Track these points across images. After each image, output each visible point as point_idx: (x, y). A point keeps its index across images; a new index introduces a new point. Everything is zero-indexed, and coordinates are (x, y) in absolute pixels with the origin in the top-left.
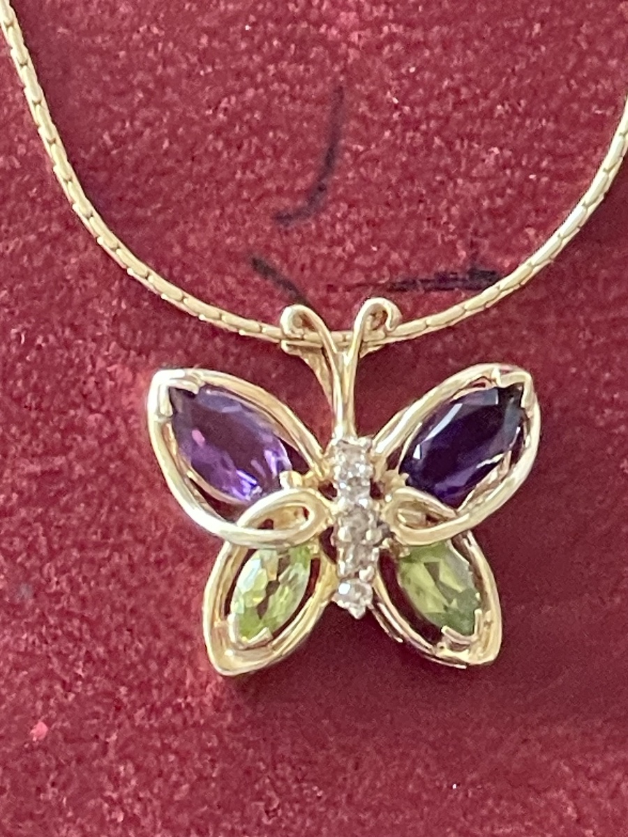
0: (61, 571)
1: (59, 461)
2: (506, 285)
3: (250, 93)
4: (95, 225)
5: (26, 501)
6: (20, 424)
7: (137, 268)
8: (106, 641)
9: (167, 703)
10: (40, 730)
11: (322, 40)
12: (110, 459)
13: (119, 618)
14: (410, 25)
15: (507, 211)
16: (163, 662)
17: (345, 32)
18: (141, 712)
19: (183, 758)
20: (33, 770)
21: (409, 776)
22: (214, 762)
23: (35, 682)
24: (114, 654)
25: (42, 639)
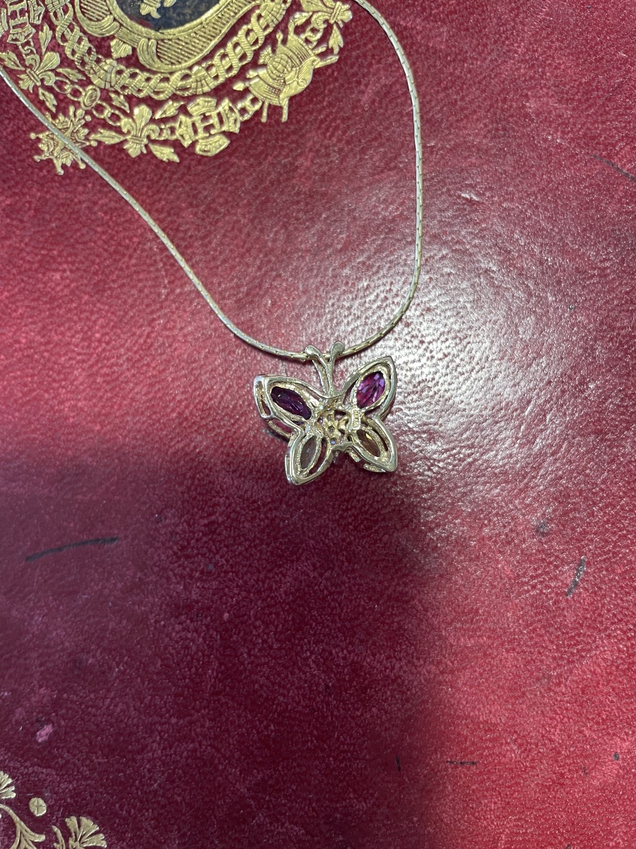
0: (221, 557)
1: (213, 518)
5: (205, 535)
8: (242, 578)
9: (268, 596)
10: (226, 615)
12: (230, 513)
13: (245, 569)
16: (264, 583)
18: (260, 601)
19: (277, 614)
20: (227, 630)
21: (359, 605)
22: (289, 614)
23: (221, 598)
24: (246, 583)
25: (220, 582)
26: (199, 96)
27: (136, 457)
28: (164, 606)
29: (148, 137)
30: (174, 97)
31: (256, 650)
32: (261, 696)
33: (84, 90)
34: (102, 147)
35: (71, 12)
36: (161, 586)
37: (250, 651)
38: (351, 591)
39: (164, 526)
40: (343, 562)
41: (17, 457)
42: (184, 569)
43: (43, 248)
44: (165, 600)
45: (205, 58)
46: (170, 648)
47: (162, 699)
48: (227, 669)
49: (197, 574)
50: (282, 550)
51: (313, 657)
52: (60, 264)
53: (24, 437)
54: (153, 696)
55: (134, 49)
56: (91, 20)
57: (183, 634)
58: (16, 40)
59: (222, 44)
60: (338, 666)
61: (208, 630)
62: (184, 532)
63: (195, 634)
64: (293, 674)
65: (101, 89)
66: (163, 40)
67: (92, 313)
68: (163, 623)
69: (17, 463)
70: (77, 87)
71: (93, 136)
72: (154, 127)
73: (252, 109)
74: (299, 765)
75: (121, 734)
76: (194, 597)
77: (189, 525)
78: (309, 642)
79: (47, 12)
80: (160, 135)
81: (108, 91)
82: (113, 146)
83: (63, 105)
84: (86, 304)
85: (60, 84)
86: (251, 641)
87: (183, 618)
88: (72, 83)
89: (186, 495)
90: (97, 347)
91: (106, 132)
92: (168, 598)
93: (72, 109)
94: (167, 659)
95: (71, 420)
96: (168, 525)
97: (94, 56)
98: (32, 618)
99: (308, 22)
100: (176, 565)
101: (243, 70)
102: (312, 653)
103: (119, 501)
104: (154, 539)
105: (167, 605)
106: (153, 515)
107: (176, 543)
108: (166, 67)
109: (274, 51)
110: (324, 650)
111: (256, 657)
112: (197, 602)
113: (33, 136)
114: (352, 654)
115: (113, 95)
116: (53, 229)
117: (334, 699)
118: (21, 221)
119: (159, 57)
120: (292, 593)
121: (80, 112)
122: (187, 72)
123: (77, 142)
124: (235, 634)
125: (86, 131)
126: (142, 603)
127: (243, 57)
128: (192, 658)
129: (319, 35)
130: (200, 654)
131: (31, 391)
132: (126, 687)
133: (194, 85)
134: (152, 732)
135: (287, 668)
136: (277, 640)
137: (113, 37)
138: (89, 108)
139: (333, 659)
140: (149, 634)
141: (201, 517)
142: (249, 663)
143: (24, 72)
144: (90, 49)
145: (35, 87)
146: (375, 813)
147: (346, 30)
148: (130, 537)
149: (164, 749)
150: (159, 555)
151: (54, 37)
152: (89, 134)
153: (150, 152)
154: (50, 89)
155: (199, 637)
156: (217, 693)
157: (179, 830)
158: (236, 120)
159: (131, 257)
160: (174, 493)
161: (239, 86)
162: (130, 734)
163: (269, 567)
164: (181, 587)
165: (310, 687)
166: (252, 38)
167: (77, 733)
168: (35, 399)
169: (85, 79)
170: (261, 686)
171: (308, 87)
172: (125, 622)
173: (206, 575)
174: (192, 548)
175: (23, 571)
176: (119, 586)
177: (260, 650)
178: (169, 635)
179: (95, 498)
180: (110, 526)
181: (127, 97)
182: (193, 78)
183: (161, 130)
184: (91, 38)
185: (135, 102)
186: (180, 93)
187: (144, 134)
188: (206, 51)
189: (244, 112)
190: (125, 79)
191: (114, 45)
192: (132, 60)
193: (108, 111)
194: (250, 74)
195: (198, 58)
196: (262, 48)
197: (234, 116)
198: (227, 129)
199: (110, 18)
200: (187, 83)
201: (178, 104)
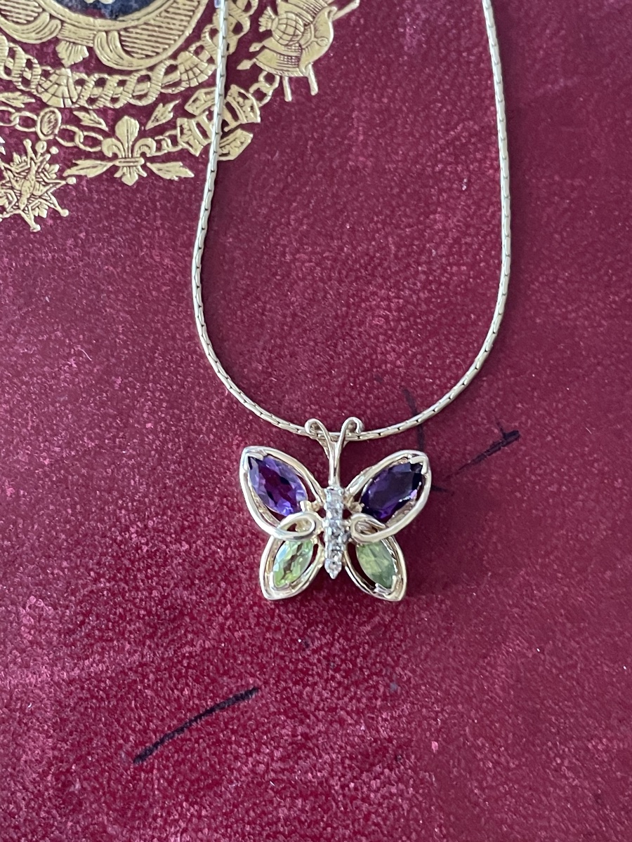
0: (404, 668)
1: (377, 619)
3: (368, 411)
5: (372, 646)
6: (351, 612)
8: (440, 688)
9: (482, 701)
10: (435, 745)
11: (386, 372)
13: (440, 675)
14: (419, 345)
15: (504, 402)
16: (470, 684)
17: (393, 363)
18: (473, 712)
19: (501, 721)
20: (441, 765)
22: (516, 716)
23: (420, 725)
24: (447, 692)
25: (413, 703)
26: (196, 88)
27: (247, 571)
28: (347, 762)
29: (143, 155)
30: (163, 99)
31: (489, 779)
33: (38, 115)
34: (84, 183)
36: (335, 735)
37: (481, 783)
38: (586, 658)
39: (314, 652)
40: (564, 624)
41: (83, 623)
42: (359, 701)
43: (40, 333)
44: (346, 751)
45: (189, 41)
46: (373, 816)
49: (379, 703)
50: (481, 634)
51: (566, 763)
52: (70, 347)
53: (85, 592)
55: (90, 49)
56: (17, 23)
57: (384, 790)
60: (601, 763)
61: (416, 773)
62: (344, 651)
63: (401, 786)
64: (547, 794)
65: (59, 109)
66: (126, 29)
67: (134, 398)
68: (352, 785)
69: (85, 630)
70: (28, 114)
71: (68, 172)
72: (150, 141)
73: (269, 90)
76: (384, 734)
77: (347, 640)
78: (555, 745)
80: (159, 149)
81: (71, 110)
82: (99, 177)
83: (14, 141)
84: (121, 389)
85: (3, 115)
86: (478, 768)
87: (378, 768)
88: (18, 110)
89: (331, 601)
90: (154, 441)
91: (83, 163)
92: (349, 748)
93: (28, 143)
95: (145, 548)
96: (321, 648)
97: (38, 70)
100: (346, 699)
101: (243, 44)
102: (562, 758)
103: (243, 637)
104: (306, 673)
105: (351, 758)
106: (295, 641)
107: (337, 670)
108: (142, 62)
109: (276, 12)
110: (576, 748)
111: (490, 787)
112: (390, 740)
114: (615, 742)
115: (81, 115)
116: (48, 304)
117: (612, 810)
119: (127, 52)
120: (512, 687)
121: (41, 147)
122: (172, 62)
123: (47, 184)
124: (454, 766)
125: (56, 167)
126: (315, 766)
127: (238, 28)
128: (407, 820)
130: (416, 810)
131: (76, 527)
133: (185, 77)
135: (536, 790)
136: (512, 757)
137: (56, 41)
138: (51, 137)
139: (592, 758)
140: (338, 807)
141: (360, 624)
142: (484, 801)
144: (28, 60)
148: (272, 681)
150: (320, 694)
152: (61, 171)
153: (151, 173)
155: (407, 787)
158: (252, 107)
159: (165, 313)
160: (314, 603)
161: (245, 65)
163: (471, 662)
164: (363, 728)
165: (575, 805)
168: (85, 535)
169: (33, 101)
170: (510, 827)
171: (332, 46)
172: (299, 802)
173: (392, 700)
174: (361, 669)
175: (133, 778)
176: (277, 754)
177: (494, 777)
178: (366, 799)
179: (208, 645)
180: (241, 676)
181: (99, 112)
182: (181, 68)
183: (159, 142)
184: (26, 47)
185: (113, 116)
186: (170, 91)
187: (137, 153)
188: (188, 32)
189: (260, 95)
190: (90, 90)
191: (62, 50)
192: (92, 64)
193: (80, 136)
194: (255, 47)
195: (180, 42)
196: (260, 11)
197: (248, 103)
198: (244, 121)
199: (46, 17)
200: (175, 76)
201: (171, 106)
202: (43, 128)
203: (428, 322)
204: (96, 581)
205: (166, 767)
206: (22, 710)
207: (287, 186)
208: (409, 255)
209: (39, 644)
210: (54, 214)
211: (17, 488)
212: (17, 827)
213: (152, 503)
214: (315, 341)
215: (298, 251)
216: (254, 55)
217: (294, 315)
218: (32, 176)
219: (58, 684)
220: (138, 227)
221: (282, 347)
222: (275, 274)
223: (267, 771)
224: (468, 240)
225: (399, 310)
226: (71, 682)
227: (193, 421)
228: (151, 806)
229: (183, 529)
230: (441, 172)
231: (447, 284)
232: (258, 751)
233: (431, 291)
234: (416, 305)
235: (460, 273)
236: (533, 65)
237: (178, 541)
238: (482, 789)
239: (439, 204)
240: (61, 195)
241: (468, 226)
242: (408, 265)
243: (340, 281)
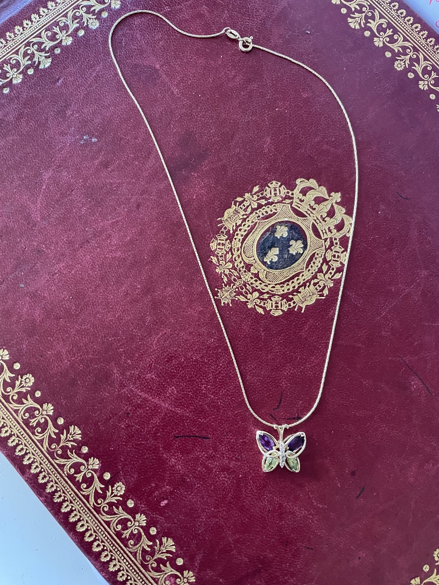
0: (244, 455)
1: (245, 440)
2: (303, 420)
3: (271, 392)
4: (251, 409)
5: (240, 445)
7: (256, 416)
8: (249, 464)
9: (257, 473)
10: (241, 476)
11: (280, 386)
15: (303, 409)
17: (283, 385)
19: (258, 480)
20: (239, 481)
23: (240, 469)
24: (250, 466)
25: (241, 463)
26: (277, 295)
30: (268, 293)
32: (246, 508)
33: (238, 279)
34: (239, 301)
35: (239, 251)
36: (221, 459)
37: (246, 490)
39: (227, 438)
41: (181, 399)
42: (230, 455)
45: (281, 283)
46: (218, 482)
47: (210, 500)
48: (236, 495)
49: (234, 459)
51: (267, 498)
52: (214, 336)
53: (186, 393)
54: (207, 498)
55: (258, 272)
56: (246, 256)
57: (224, 478)
58: (218, 253)
59: (288, 280)
60: (275, 503)
61: (233, 479)
62: (233, 442)
63: (228, 480)
64: (259, 502)
65: (243, 281)
66: (269, 272)
67: (221, 356)
68: (218, 473)
69: (181, 401)
70: (236, 278)
72: (259, 300)
73: (292, 305)
74: (253, 536)
75: (192, 510)
76: (231, 466)
77: (235, 440)
78: (267, 493)
79: (231, 247)
80: (260, 303)
81: (246, 283)
82: (243, 302)
83: (229, 283)
85: (230, 275)
86: (247, 487)
87: (225, 473)
88: (234, 276)
89: (237, 429)
91: (241, 296)
92: (222, 464)
93: (232, 285)
94: (216, 486)
95: (204, 391)
96: (229, 438)
97: (244, 269)
98: (171, 459)
99: (318, 283)
100: (227, 453)
101: (293, 291)
103: (213, 425)
104: (222, 442)
105: (221, 467)
106: (224, 433)
107: (229, 445)
108: (268, 282)
109: (305, 289)
110: (271, 497)
111: (247, 493)
112: (232, 468)
113: (216, 289)
114: (280, 501)
115: (247, 285)
117: (271, 515)
118: (204, 317)
119: (266, 277)
121: (234, 287)
122: (275, 286)
123: (231, 296)
124: (242, 483)
125: (235, 294)
126: (212, 463)
127: (294, 287)
128: (225, 488)
129: (320, 288)
130: (228, 487)
131: (192, 377)
132: (198, 493)
133: (275, 291)
134: (204, 511)
135: (257, 500)
136: (256, 489)
137: (252, 265)
138: (238, 286)
139: (273, 501)
140: (212, 476)
141: (240, 439)
142: (244, 495)
143: (219, 266)
144: (243, 266)
145: (221, 273)
146: (275, 559)
147: (330, 289)
148: (214, 439)
149: (207, 519)
150: (222, 448)
151: (232, 257)
152: (236, 295)
153: (255, 308)
154: (226, 275)
156: (231, 503)
157: (204, 550)
158: (286, 307)
159: (239, 341)
160: (233, 428)
161: (291, 296)
162: (196, 510)
164: (227, 462)
165: (263, 508)
166: (298, 282)
167: (176, 505)
168: (193, 380)
169: (239, 276)
170: (246, 504)
171: (313, 304)
172: (204, 469)
173: (237, 460)
174: (235, 449)
175: (172, 440)
176: (206, 455)
177: (249, 491)
178: (219, 478)
179: (205, 422)
180: (208, 433)
181: (251, 287)
182: (276, 288)
183: (261, 302)
184: (245, 263)
185: (255, 290)
186: (270, 292)
187: (254, 301)
188: (282, 281)
189: (290, 305)
190: (253, 281)
191: (252, 268)
192: (257, 275)
193: (244, 290)
194: (295, 294)
195: (279, 282)
196: (301, 286)
197: (286, 305)
198: (283, 309)
199: (253, 258)
200: (273, 289)
201: (268, 295)
202: (237, 283)
203: (296, 380)
204: (189, 392)
205: (180, 443)
206: (157, 410)
207: (283, 329)
208: (301, 362)
209: (169, 398)
210: (228, 304)
211: (185, 360)
212: (141, 435)
213: (211, 382)
214: (268, 369)
215: (277, 346)
216: (294, 295)
217: (267, 360)
218: (229, 292)
219: (168, 410)
220: (245, 318)
221: (260, 365)
222: (269, 348)
223: (201, 458)
224: (317, 368)
225: (292, 373)
226: (171, 411)
227: (230, 369)
228: (172, 449)
229: (214, 392)
230: (320, 348)
231: (306, 374)
232: (202, 452)
233: (301, 374)
234: (296, 375)
235: (310, 374)
236: (356, 337)
237: (212, 394)
238: (245, 491)
239: (315, 355)
240: (233, 301)
241: (318, 364)
242: (299, 365)
243: (282, 358)
